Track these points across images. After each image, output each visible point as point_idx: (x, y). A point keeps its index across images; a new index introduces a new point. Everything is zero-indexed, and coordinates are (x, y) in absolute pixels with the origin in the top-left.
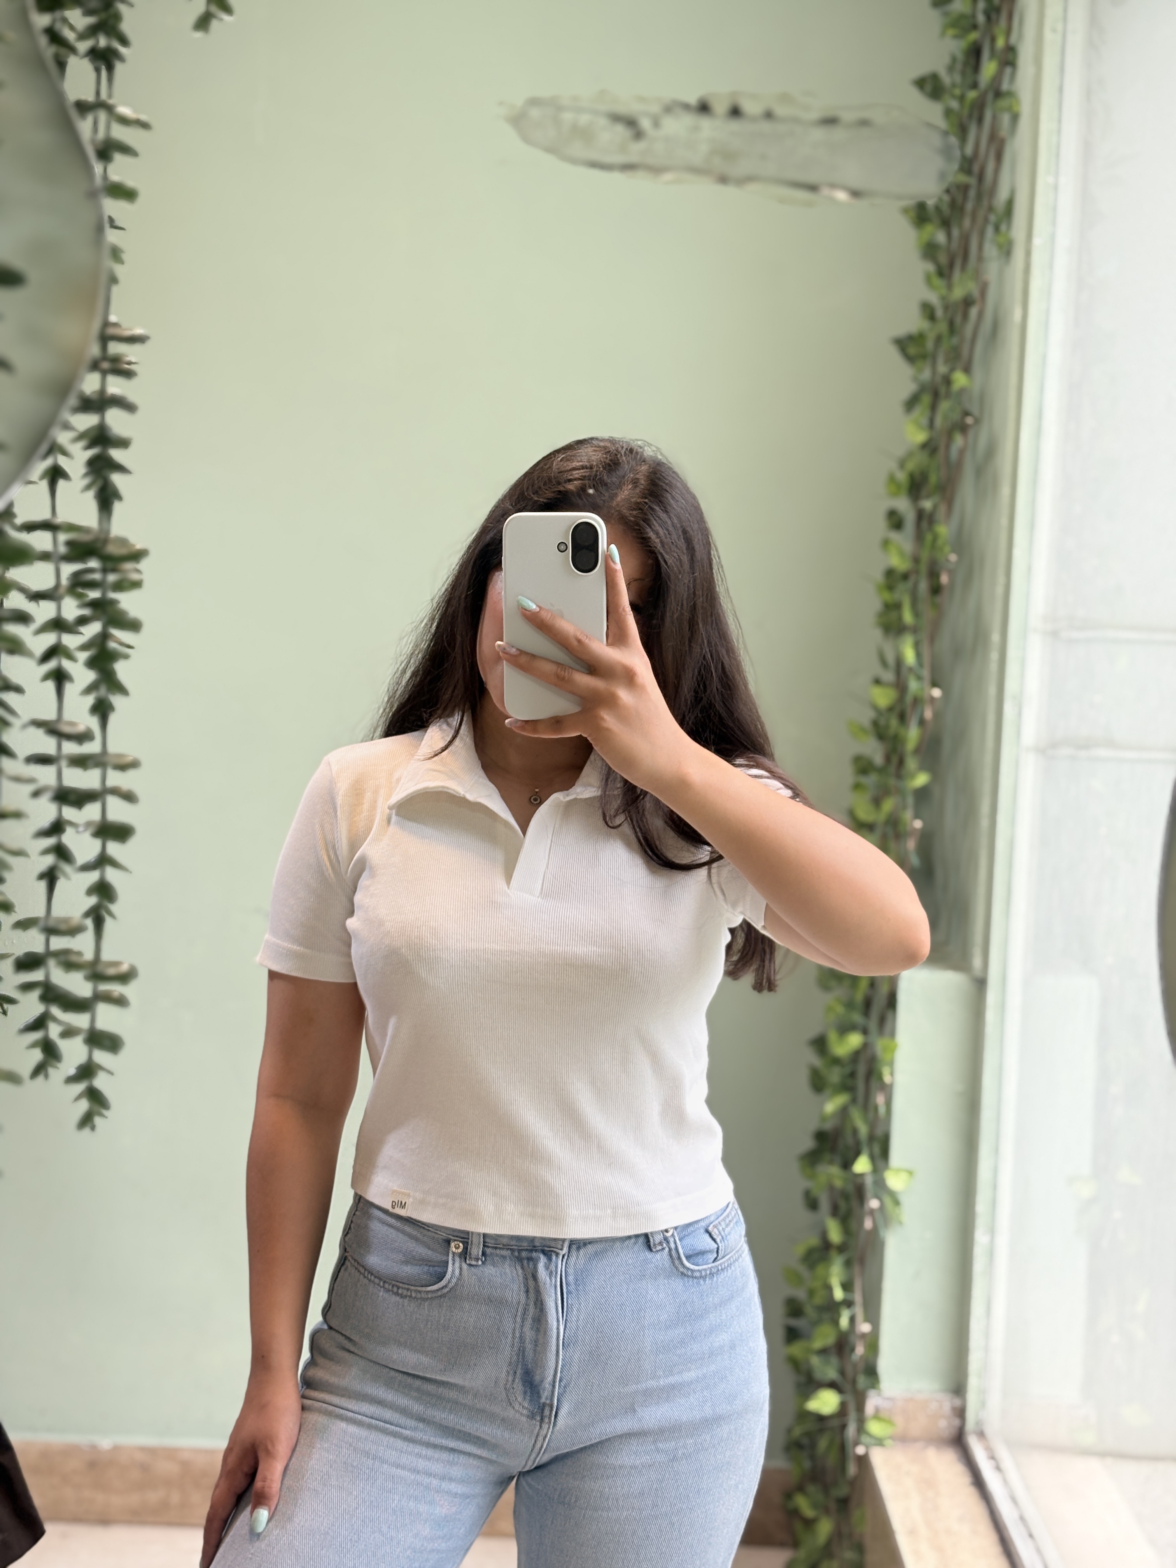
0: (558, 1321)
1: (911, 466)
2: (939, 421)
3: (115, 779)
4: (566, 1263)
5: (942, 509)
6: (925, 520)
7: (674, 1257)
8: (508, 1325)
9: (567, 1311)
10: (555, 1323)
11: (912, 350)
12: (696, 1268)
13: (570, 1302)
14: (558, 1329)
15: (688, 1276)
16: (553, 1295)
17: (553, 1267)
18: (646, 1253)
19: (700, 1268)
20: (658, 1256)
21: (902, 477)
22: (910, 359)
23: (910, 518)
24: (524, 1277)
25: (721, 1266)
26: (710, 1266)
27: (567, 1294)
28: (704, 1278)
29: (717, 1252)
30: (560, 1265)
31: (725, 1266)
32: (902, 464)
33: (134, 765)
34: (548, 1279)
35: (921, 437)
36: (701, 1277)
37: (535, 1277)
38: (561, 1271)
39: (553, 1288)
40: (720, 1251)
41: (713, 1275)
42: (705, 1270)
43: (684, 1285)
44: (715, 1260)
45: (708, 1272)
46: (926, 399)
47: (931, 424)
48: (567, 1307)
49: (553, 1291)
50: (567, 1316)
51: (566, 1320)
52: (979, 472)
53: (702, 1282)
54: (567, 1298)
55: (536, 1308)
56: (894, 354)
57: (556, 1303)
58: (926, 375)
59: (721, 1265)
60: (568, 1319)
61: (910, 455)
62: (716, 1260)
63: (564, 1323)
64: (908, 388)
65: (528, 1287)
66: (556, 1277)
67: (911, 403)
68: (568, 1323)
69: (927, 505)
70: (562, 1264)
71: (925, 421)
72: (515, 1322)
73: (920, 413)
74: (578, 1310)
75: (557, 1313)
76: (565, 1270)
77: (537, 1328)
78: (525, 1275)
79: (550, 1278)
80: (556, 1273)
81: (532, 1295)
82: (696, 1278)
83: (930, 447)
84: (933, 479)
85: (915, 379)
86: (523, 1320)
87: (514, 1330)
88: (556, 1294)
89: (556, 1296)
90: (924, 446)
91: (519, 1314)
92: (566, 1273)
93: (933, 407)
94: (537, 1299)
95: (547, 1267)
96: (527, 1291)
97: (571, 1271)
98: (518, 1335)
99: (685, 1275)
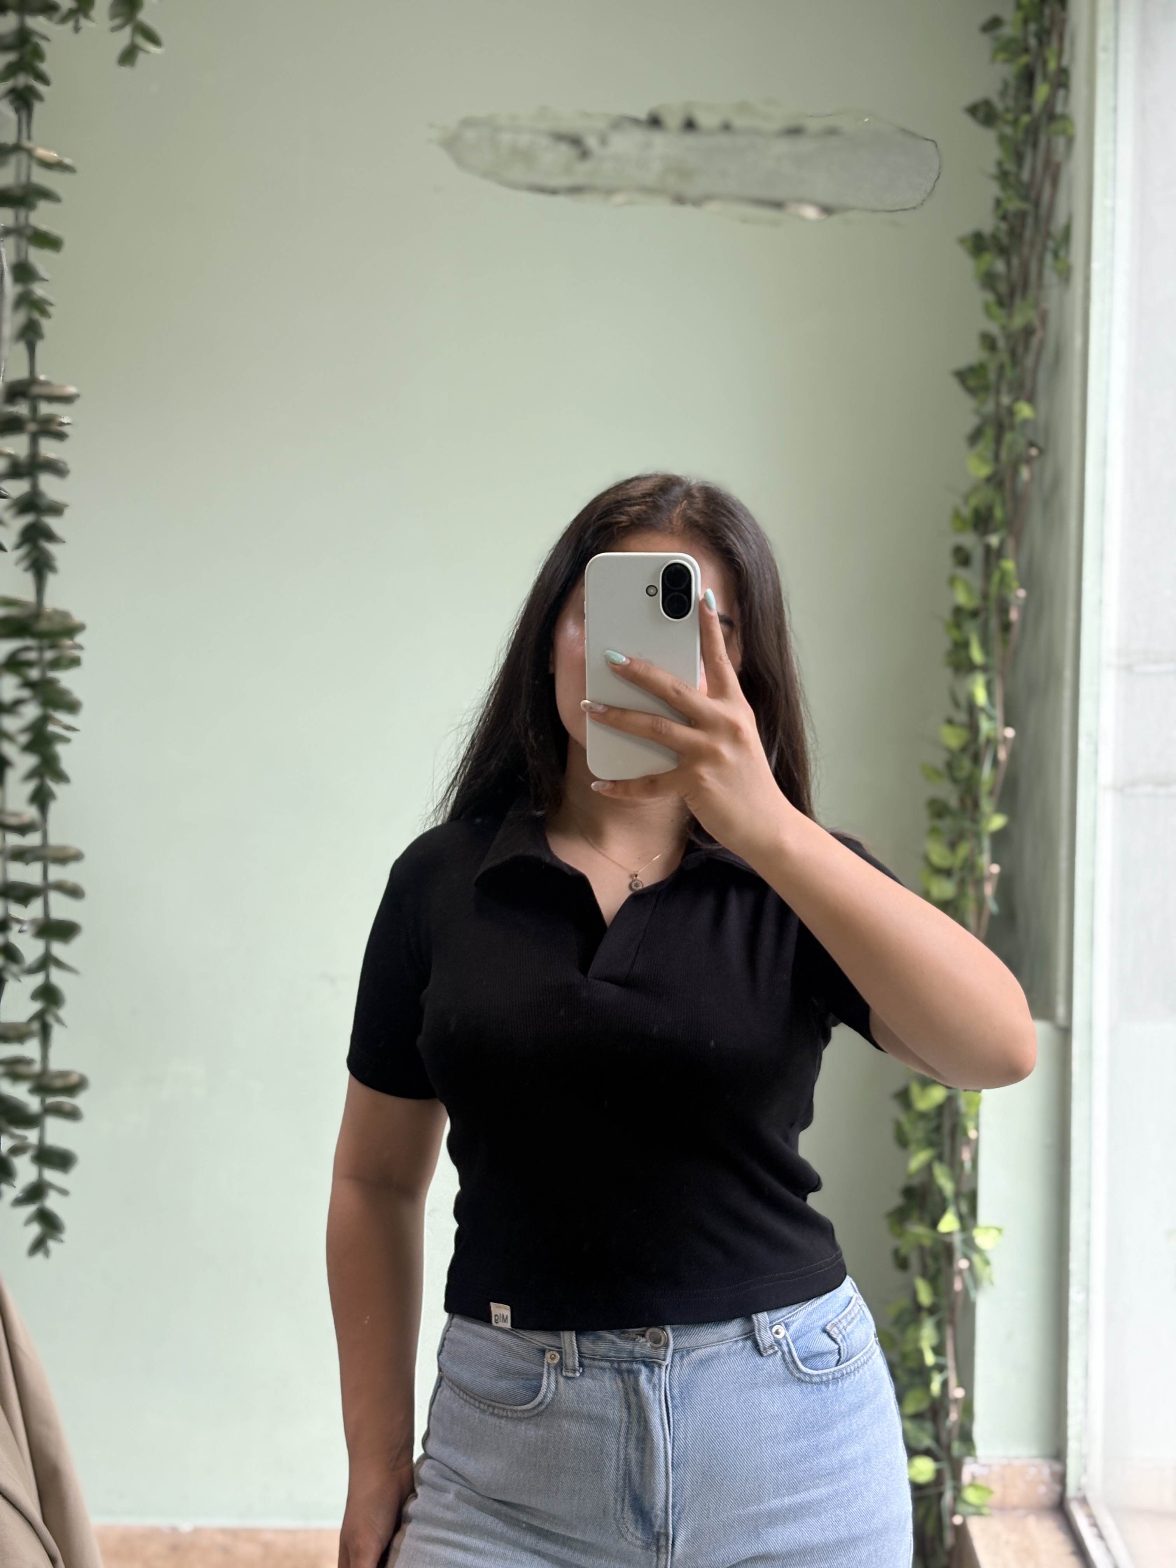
0: (665, 1439)
1: (974, 502)
2: (1004, 454)
3: (56, 873)
4: (670, 1374)
5: (1010, 545)
6: (992, 556)
7: (789, 1363)
8: (612, 1447)
9: (673, 1428)
10: (662, 1442)
11: (972, 382)
12: (815, 1372)
13: (676, 1417)
14: (665, 1447)
15: (806, 1382)
16: (658, 1410)
17: (655, 1380)
18: (757, 1358)
19: (820, 1372)
20: (770, 1361)
21: (966, 512)
22: (972, 391)
23: (978, 555)
24: (624, 1392)
25: (846, 1370)
26: (832, 1370)
27: (673, 1409)
28: (827, 1383)
29: (839, 1353)
30: (663, 1378)
31: (851, 1370)
32: (966, 498)
33: (77, 857)
34: (651, 1393)
35: (984, 471)
36: (822, 1382)
37: (637, 1391)
38: (665, 1384)
39: (658, 1402)
40: (842, 1352)
41: (838, 1381)
42: (827, 1374)
43: (802, 1391)
44: (838, 1363)
45: (830, 1377)
46: (990, 432)
47: (997, 457)
48: (673, 1423)
49: (657, 1406)
50: (674, 1433)
51: (674, 1437)
52: (1047, 504)
53: (823, 1387)
54: (673, 1413)
55: (640, 1426)
56: (954, 387)
57: (662, 1419)
58: (989, 407)
59: (845, 1368)
60: (676, 1437)
61: (975, 489)
62: (840, 1363)
63: (672, 1441)
64: (971, 422)
65: (629, 1403)
66: (660, 1391)
67: (975, 437)
68: (676, 1441)
69: (994, 540)
70: (666, 1376)
71: (989, 454)
72: (618, 1443)
73: (986, 446)
74: (685, 1426)
75: (664, 1430)
76: (670, 1382)
77: (642, 1448)
78: (626, 1389)
79: (654, 1392)
80: (660, 1386)
81: (634, 1411)
82: (816, 1383)
83: (996, 481)
84: (998, 513)
85: (977, 412)
86: (627, 1440)
87: (618, 1451)
88: (661, 1409)
89: (661, 1412)
90: (989, 480)
91: (622, 1433)
92: (670, 1386)
93: (998, 440)
94: (640, 1416)
95: (650, 1381)
96: (629, 1408)
97: (675, 1383)
98: (622, 1456)
99: (802, 1381)
